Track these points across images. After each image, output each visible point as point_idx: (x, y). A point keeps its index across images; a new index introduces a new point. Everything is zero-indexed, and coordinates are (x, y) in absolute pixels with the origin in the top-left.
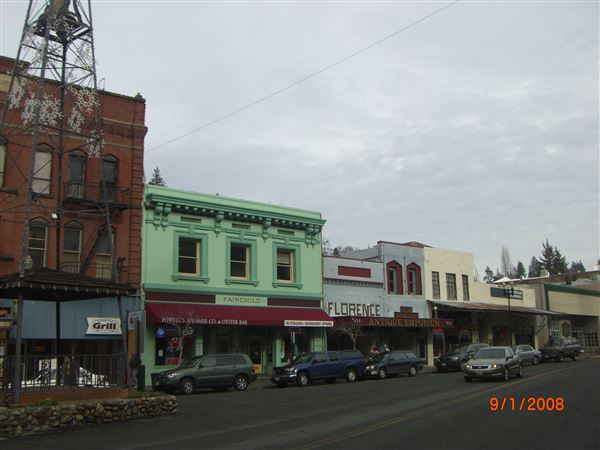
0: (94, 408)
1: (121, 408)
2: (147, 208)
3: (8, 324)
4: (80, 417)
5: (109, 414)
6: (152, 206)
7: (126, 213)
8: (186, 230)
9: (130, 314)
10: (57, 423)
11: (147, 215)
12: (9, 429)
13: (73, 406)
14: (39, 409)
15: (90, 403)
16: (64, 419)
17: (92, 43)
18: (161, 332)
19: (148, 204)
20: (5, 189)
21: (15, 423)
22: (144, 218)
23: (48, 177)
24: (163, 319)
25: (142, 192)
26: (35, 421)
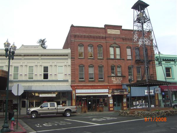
0: (168, 112)
1: (173, 112)
2: (156, 60)
3: (128, 93)
4: (165, 114)
5: (171, 113)
6: (157, 60)
7: (151, 62)
8: (167, 65)
9: (155, 89)
10: (161, 115)
11: (156, 62)
12: (152, 116)
13: (164, 111)
14: (157, 112)
15: (167, 111)
16: (162, 114)
17: (151, 23)
18: (163, 93)
19: (156, 59)
20: (121, 59)
21: (153, 115)
22: (156, 63)
23: (131, 55)
24: (165, 90)
25: (154, 56)
26: (157, 114)
